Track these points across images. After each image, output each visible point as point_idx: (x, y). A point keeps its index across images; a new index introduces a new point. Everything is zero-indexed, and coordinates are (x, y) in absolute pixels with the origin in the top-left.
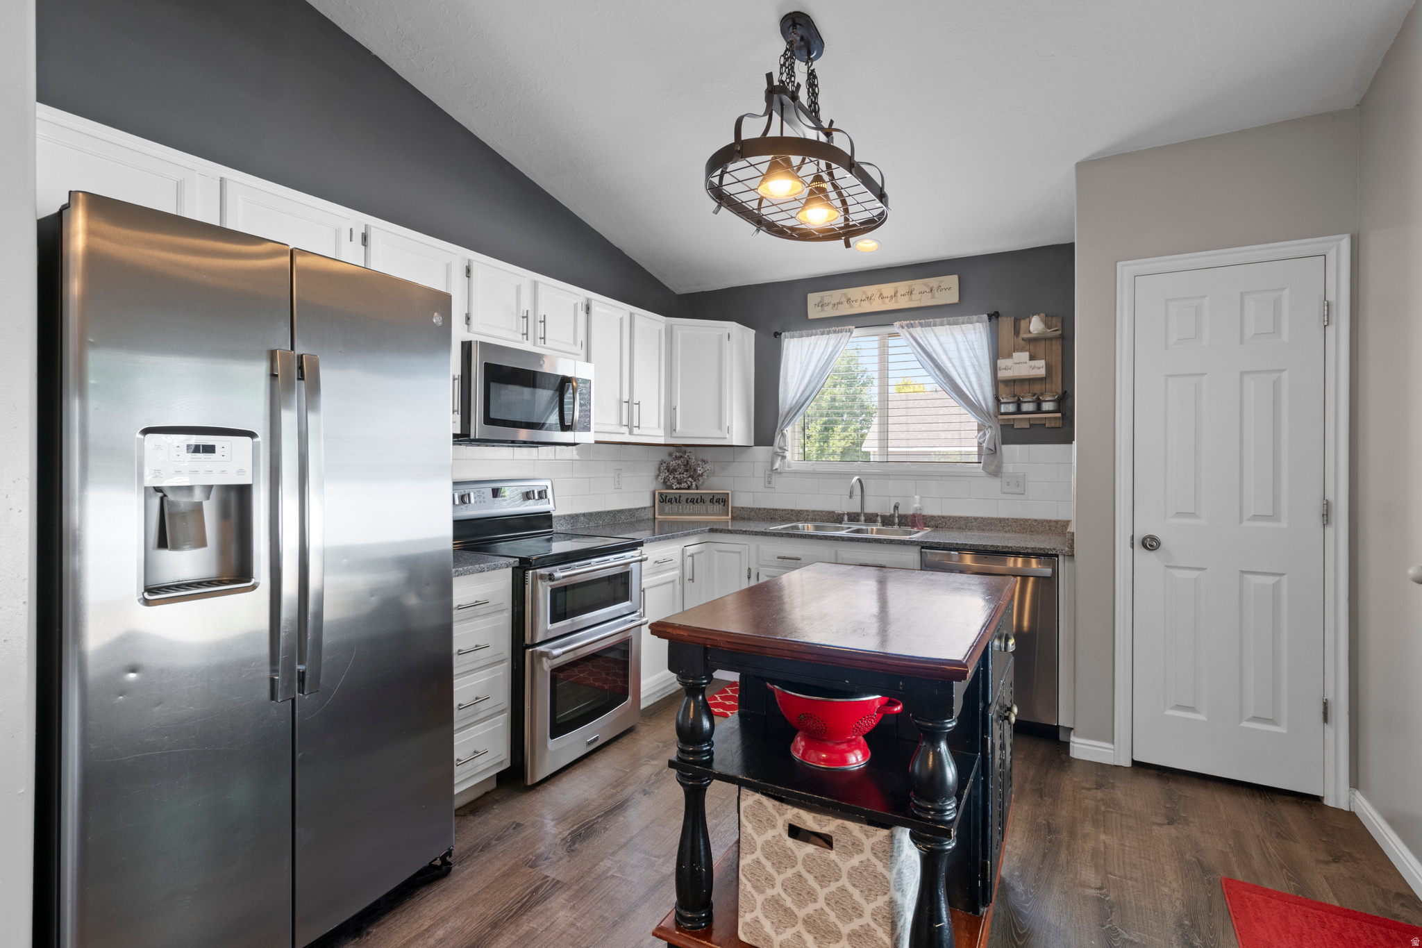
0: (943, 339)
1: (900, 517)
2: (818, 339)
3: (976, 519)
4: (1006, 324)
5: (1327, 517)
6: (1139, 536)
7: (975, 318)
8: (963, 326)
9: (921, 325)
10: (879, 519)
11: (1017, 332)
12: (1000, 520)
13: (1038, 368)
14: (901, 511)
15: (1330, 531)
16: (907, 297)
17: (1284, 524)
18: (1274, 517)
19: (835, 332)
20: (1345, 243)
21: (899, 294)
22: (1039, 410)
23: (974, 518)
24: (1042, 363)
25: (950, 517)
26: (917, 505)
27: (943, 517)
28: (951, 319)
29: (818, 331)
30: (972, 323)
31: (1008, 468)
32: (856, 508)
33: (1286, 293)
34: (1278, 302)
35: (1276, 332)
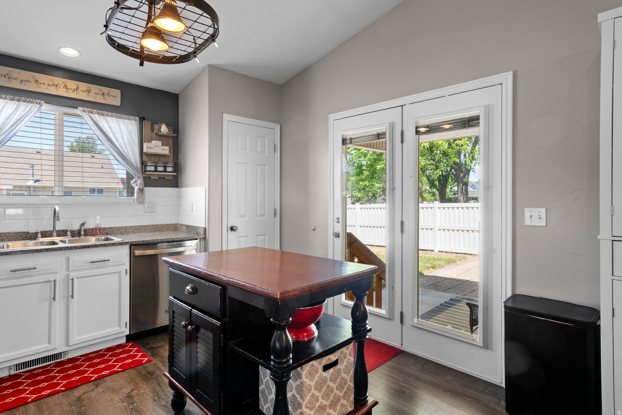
0: (112, 125)
1: (85, 230)
2: (7, 103)
3: (131, 227)
4: (147, 125)
5: (275, 214)
6: (230, 226)
7: (132, 117)
8: (125, 120)
9: (98, 113)
10: (69, 233)
11: (152, 130)
12: (144, 226)
13: (165, 150)
14: (86, 226)
15: (276, 218)
16: (86, 93)
17: (266, 217)
18: (263, 215)
19: (24, 101)
20: (279, 127)
21: (80, 89)
22: (165, 171)
23: (130, 227)
24: (167, 148)
25: (115, 228)
26: (98, 222)
27: (111, 228)
28: (118, 115)
29: (8, 96)
30: (130, 120)
31: (147, 199)
32: (49, 228)
33: (266, 139)
34: (265, 141)
35: (264, 152)
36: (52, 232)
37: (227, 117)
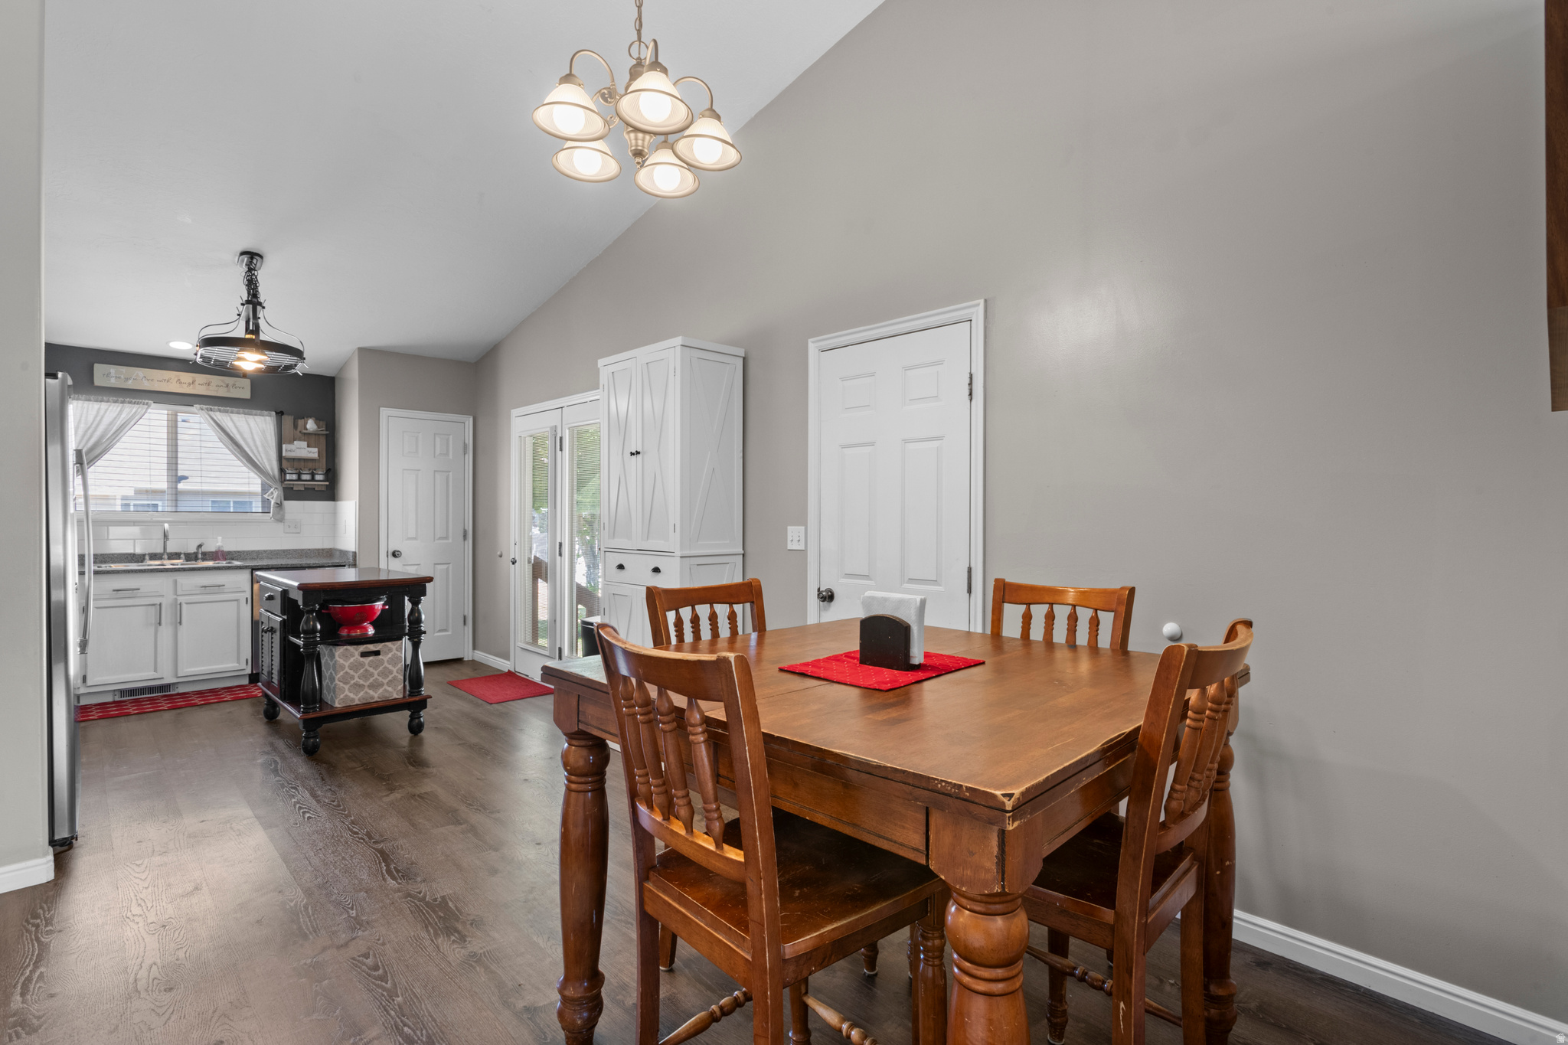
0: (238, 424)
1: (204, 554)
2: (110, 406)
3: (265, 551)
4: (288, 420)
5: (465, 537)
6: (391, 551)
7: (266, 413)
8: (256, 417)
9: (220, 411)
10: (182, 556)
11: (295, 427)
12: (284, 551)
13: (313, 453)
14: (204, 549)
15: (466, 542)
16: (204, 387)
17: (450, 541)
18: (446, 538)
19: (130, 403)
20: (471, 419)
21: (197, 383)
22: (313, 479)
23: (264, 551)
24: (316, 450)
25: (244, 552)
26: (219, 544)
27: (238, 552)
28: (246, 410)
29: (111, 399)
30: (263, 416)
31: (288, 516)
32: (160, 550)
33: (451, 437)
34: (448, 440)
35: (447, 454)
36: (162, 554)
37: (385, 412)
